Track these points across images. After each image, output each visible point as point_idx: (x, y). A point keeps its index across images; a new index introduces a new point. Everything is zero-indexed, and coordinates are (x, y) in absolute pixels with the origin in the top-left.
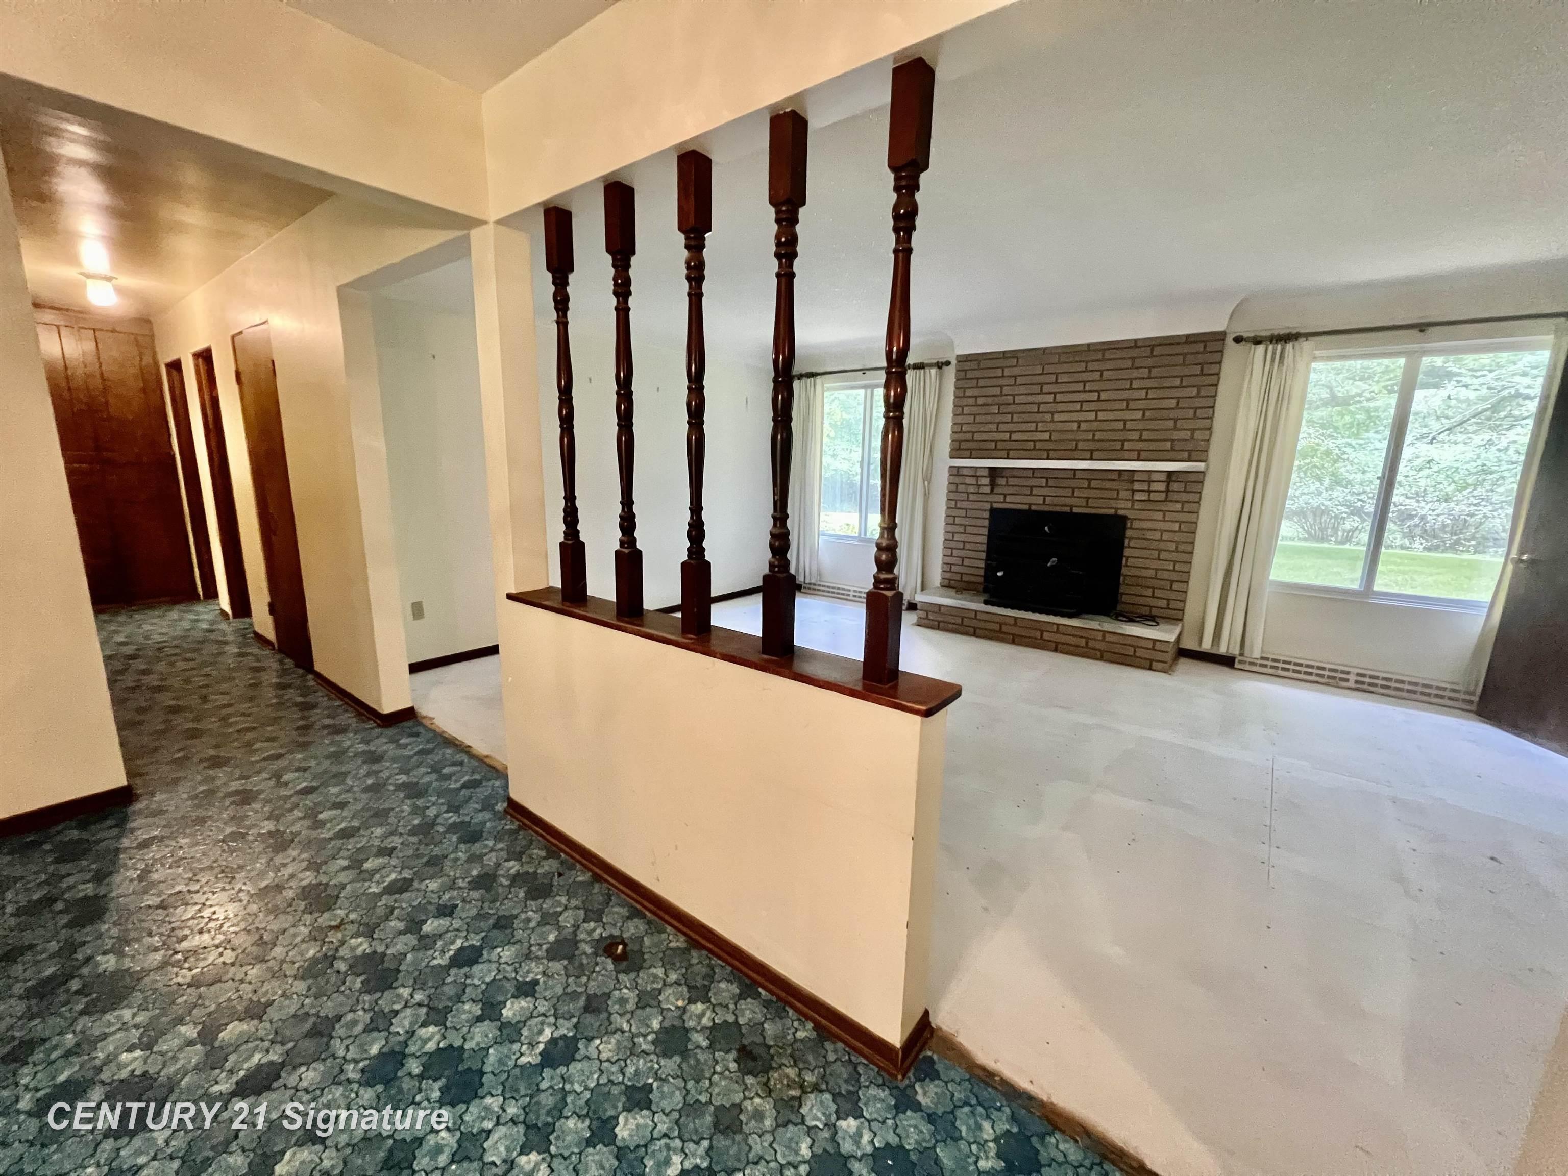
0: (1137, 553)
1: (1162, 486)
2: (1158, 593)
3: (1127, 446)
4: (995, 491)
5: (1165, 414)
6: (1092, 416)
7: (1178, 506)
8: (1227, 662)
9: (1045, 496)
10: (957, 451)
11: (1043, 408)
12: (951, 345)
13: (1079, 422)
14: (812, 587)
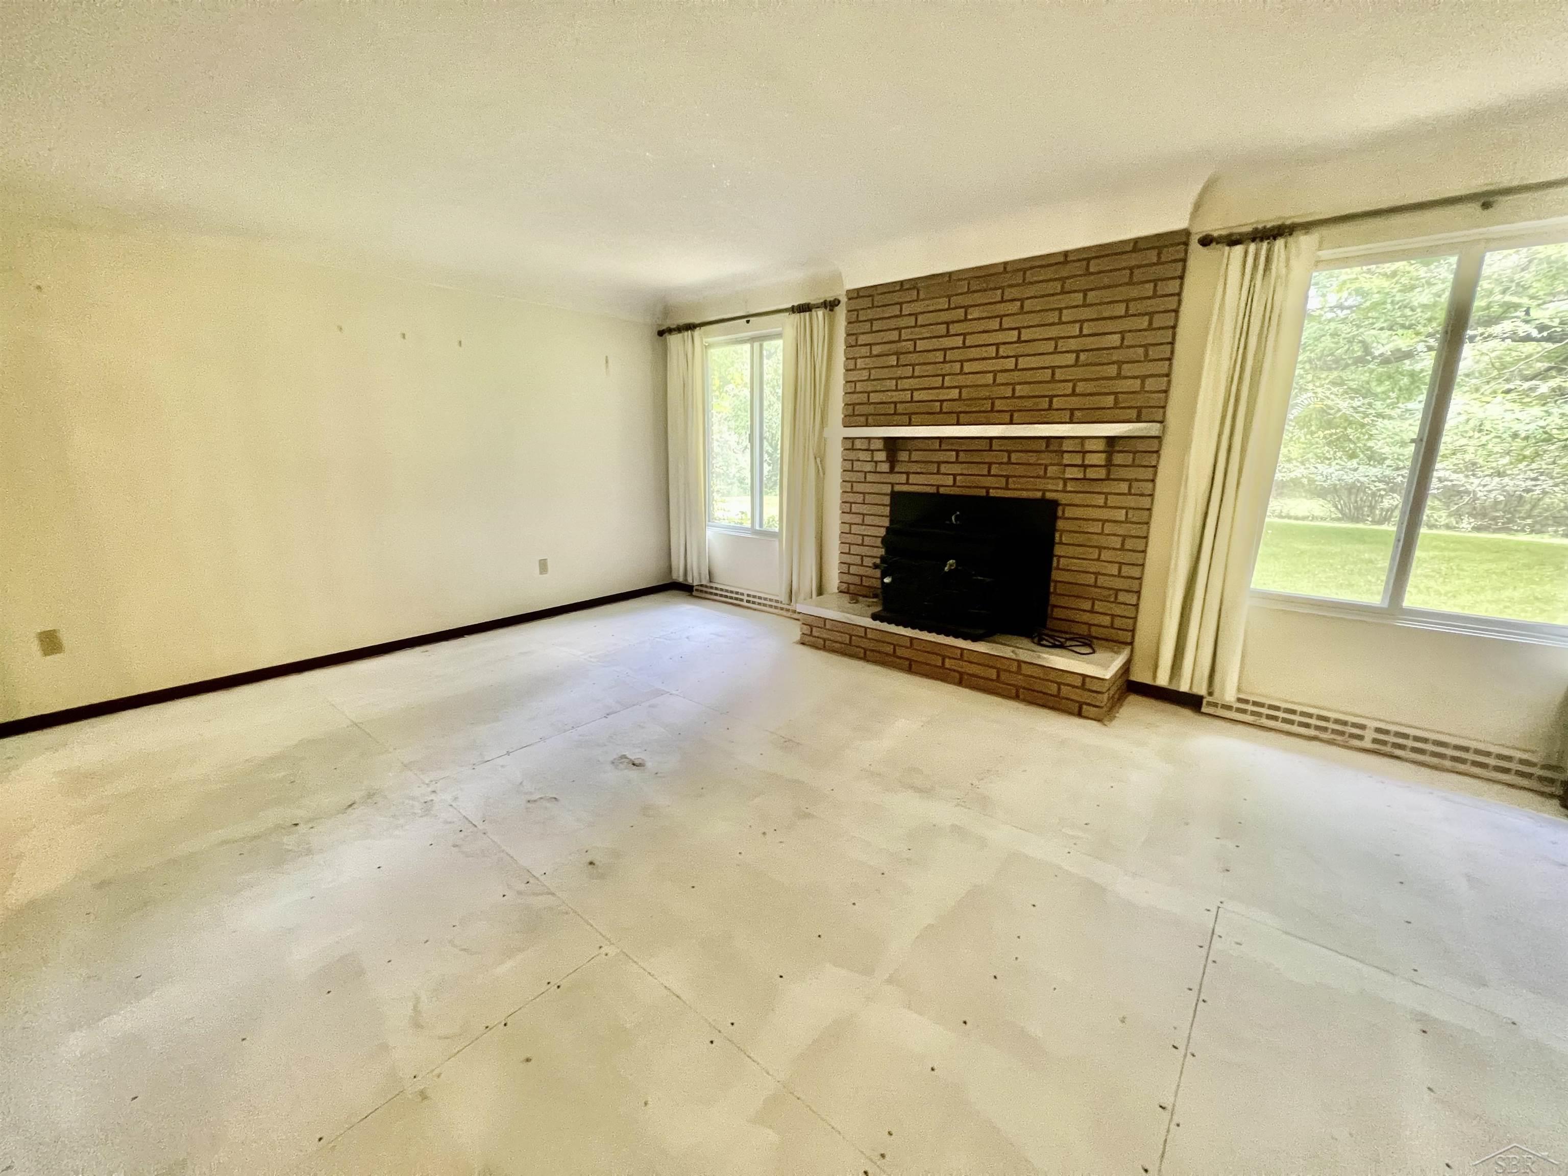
0: (1071, 551)
1: (1099, 459)
2: (1098, 606)
3: (1056, 403)
4: (896, 470)
5: (1104, 357)
6: (1010, 364)
7: (1124, 487)
8: (1192, 702)
9: (955, 476)
10: (852, 417)
11: (950, 355)
12: (837, 278)
13: (995, 373)
14: (704, 589)
